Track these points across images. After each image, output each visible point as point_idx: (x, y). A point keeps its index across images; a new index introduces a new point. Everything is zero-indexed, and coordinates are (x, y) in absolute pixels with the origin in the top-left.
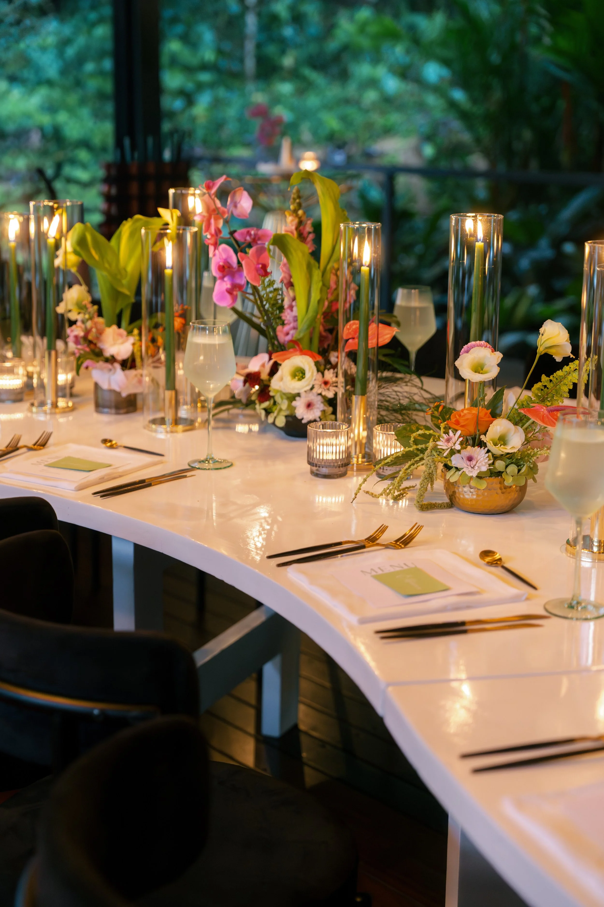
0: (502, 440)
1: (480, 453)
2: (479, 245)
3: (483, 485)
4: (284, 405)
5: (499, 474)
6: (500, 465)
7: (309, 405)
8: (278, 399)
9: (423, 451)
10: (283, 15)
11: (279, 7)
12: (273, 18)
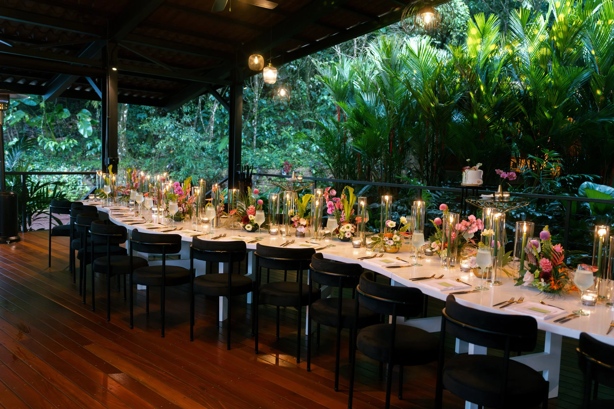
0: (396, 238)
1: (391, 241)
2: (387, 202)
3: (392, 247)
4: (343, 234)
5: (395, 245)
6: (395, 243)
7: (348, 234)
8: (341, 233)
9: (380, 241)
10: (265, 128)
11: (264, 125)
12: (262, 129)
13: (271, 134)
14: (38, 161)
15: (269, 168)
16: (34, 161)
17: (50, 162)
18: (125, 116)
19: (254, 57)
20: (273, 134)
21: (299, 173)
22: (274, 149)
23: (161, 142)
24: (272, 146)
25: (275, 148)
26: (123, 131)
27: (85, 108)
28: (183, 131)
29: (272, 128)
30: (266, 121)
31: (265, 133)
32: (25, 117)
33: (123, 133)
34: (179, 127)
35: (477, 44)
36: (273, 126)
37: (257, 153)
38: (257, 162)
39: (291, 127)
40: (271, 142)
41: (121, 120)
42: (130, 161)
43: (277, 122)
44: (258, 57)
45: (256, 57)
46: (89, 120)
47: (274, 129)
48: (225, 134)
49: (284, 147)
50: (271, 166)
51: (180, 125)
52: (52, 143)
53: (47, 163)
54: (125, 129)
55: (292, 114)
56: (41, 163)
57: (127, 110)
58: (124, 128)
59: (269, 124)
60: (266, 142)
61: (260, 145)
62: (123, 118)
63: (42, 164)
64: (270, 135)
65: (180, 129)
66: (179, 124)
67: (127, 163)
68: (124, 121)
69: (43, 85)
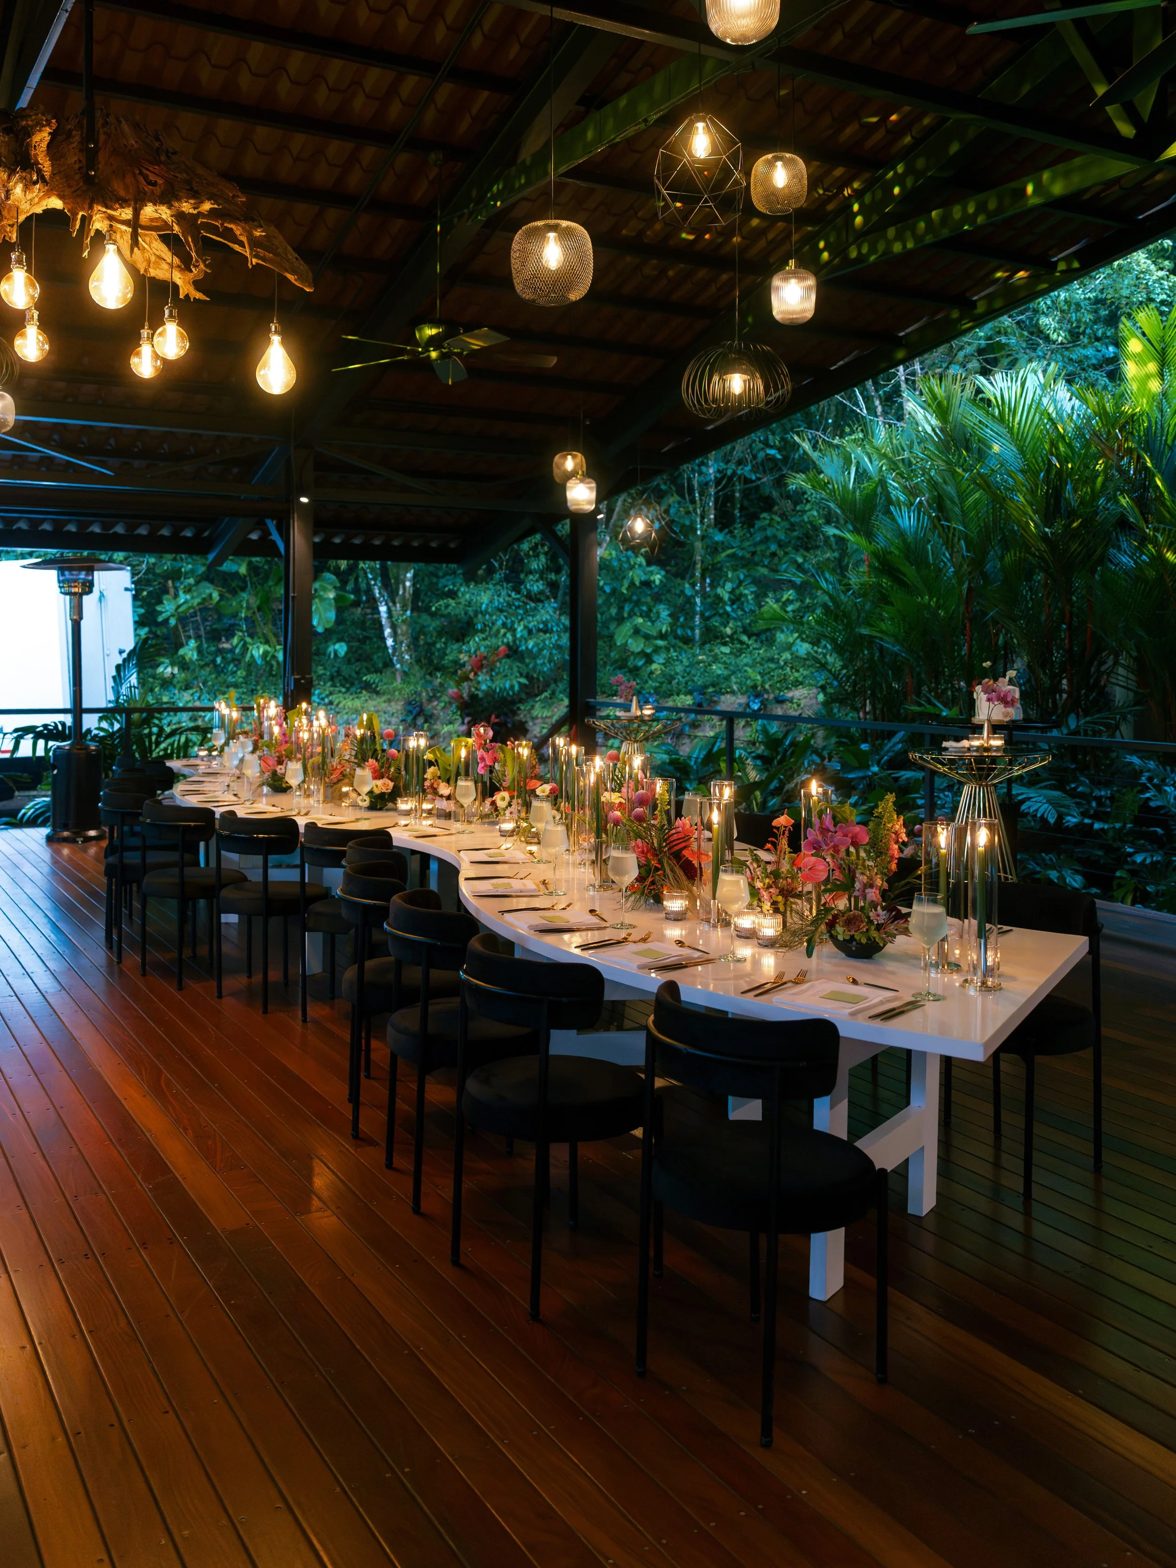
10: (726, 597)
11: (724, 592)
12: (719, 598)
13: (743, 610)
14: (236, 686)
15: (723, 691)
16: (228, 687)
17: (259, 688)
18: (408, 584)
19: (565, 457)
20: (747, 609)
21: (792, 702)
22: (748, 646)
23: (477, 639)
24: (745, 638)
25: (750, 643)
26: (404, 617)
27: (329, 571)
28: (526, 612)
29: (746, 595)
30: (731, 580)
31: (725, 610)
32: (210, 595)
33: (404, 621)
34: (517, 604)
35: (1148, 377)
36: (748, 591)
37: (700, 657)
38: (696, 679)
39: (791, 592)
40: (740, 630)
41: (401, 592)
42: (417, 683)
43: (756, 581)
44: (574, 457)
45: (569, 457)
46: (331, 595)
47: (750, 597)
48: (626, 615)
49: (770, 642)
50: (730, 687)
51: (518, 599)
52: (258, 648)
53: (252, 691)
54: (408, 613)
55: (796, 562)
56: (241, 690)
57: (412, 571)
58: (406, 611)
59: (738, 587)
60: (728, 631)
61: (711, 636)
62: (404, 588)
63: (244, 693)
64: (740, 613)
65: (518, 607)
66: (518, 596)
67: (412, 688)
68: (407, 595)
69: (206, 534)
